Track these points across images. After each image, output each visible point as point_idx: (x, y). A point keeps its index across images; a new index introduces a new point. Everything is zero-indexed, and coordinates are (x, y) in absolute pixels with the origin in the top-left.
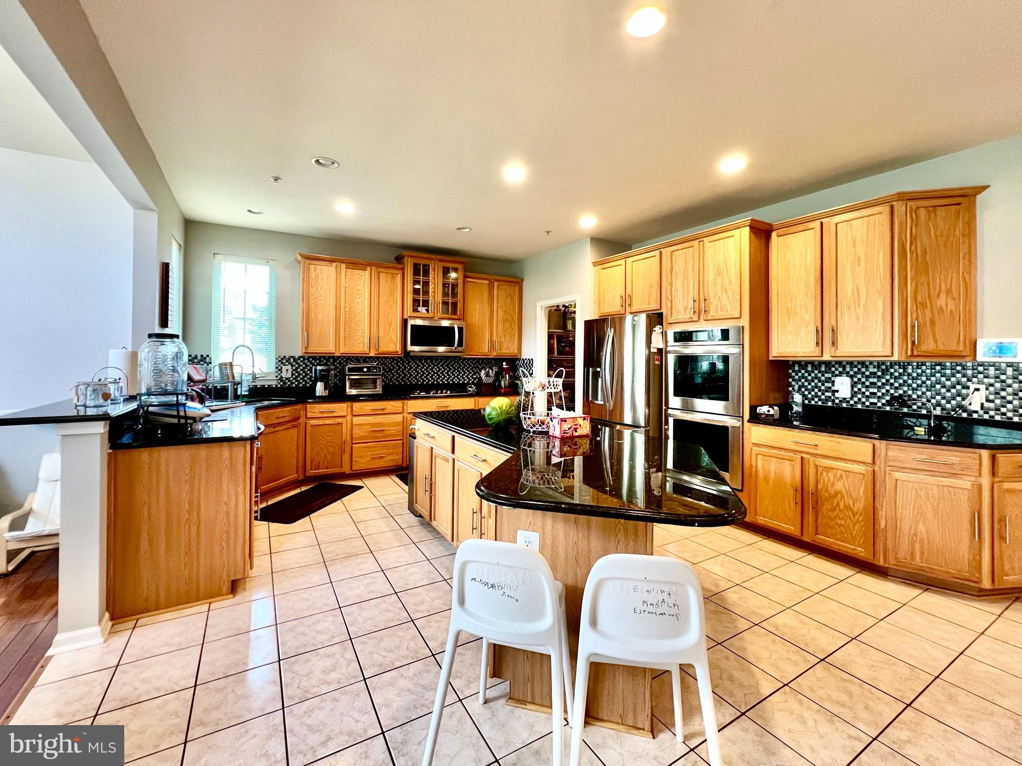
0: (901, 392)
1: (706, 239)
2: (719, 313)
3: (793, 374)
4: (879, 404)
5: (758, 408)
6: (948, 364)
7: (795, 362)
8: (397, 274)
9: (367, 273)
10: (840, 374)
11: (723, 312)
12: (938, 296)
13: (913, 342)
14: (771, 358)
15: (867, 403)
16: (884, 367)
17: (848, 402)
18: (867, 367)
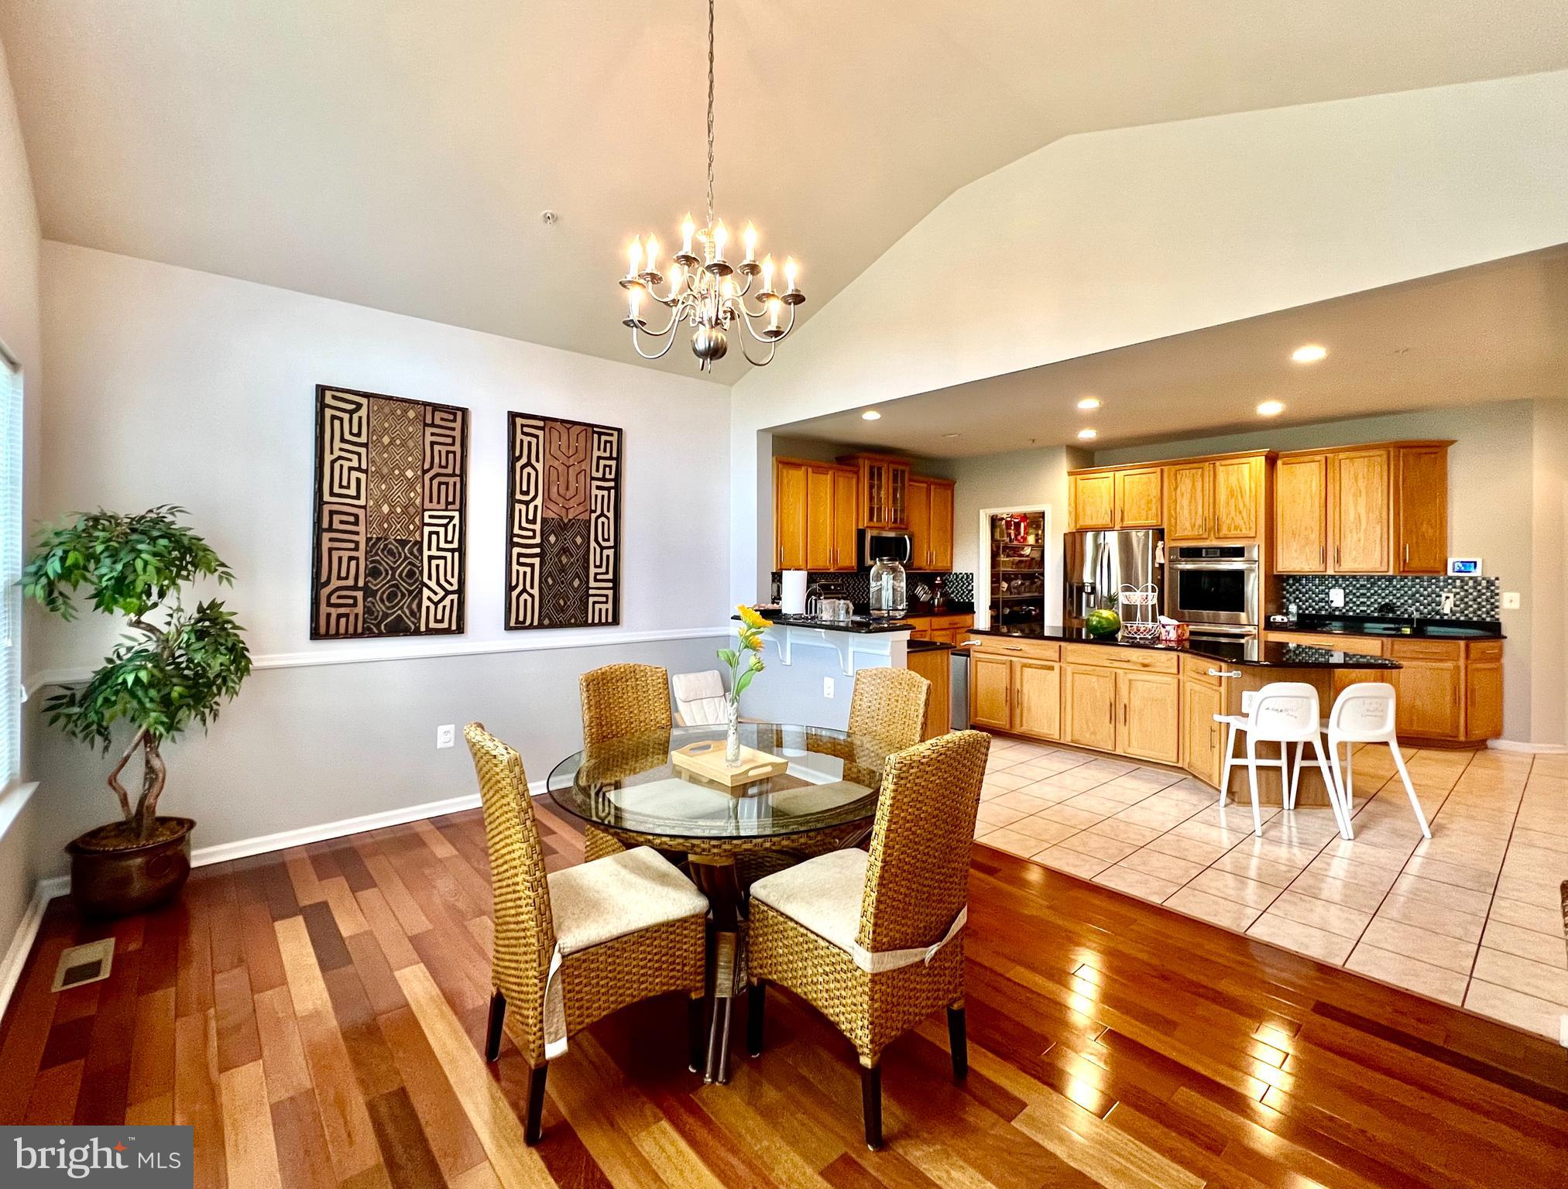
0: (1387, 600)
1: (1218, 463)
2: (1232, 532)
3: (1288, 587)
4: (1369, 611)
5: (1272, 618)
6: (1425, 578)
7: (1303, 576)
8: (852, 478)
9: (829, 477)
10: (1334, 586)
11: (1237, 531)
12: (1422, 524)
13: (1405, 561)
14: (1275, 573)
15: (1358, 611)
16: (1372, 579)
17: (1341, 611)
18: (1358, 581)
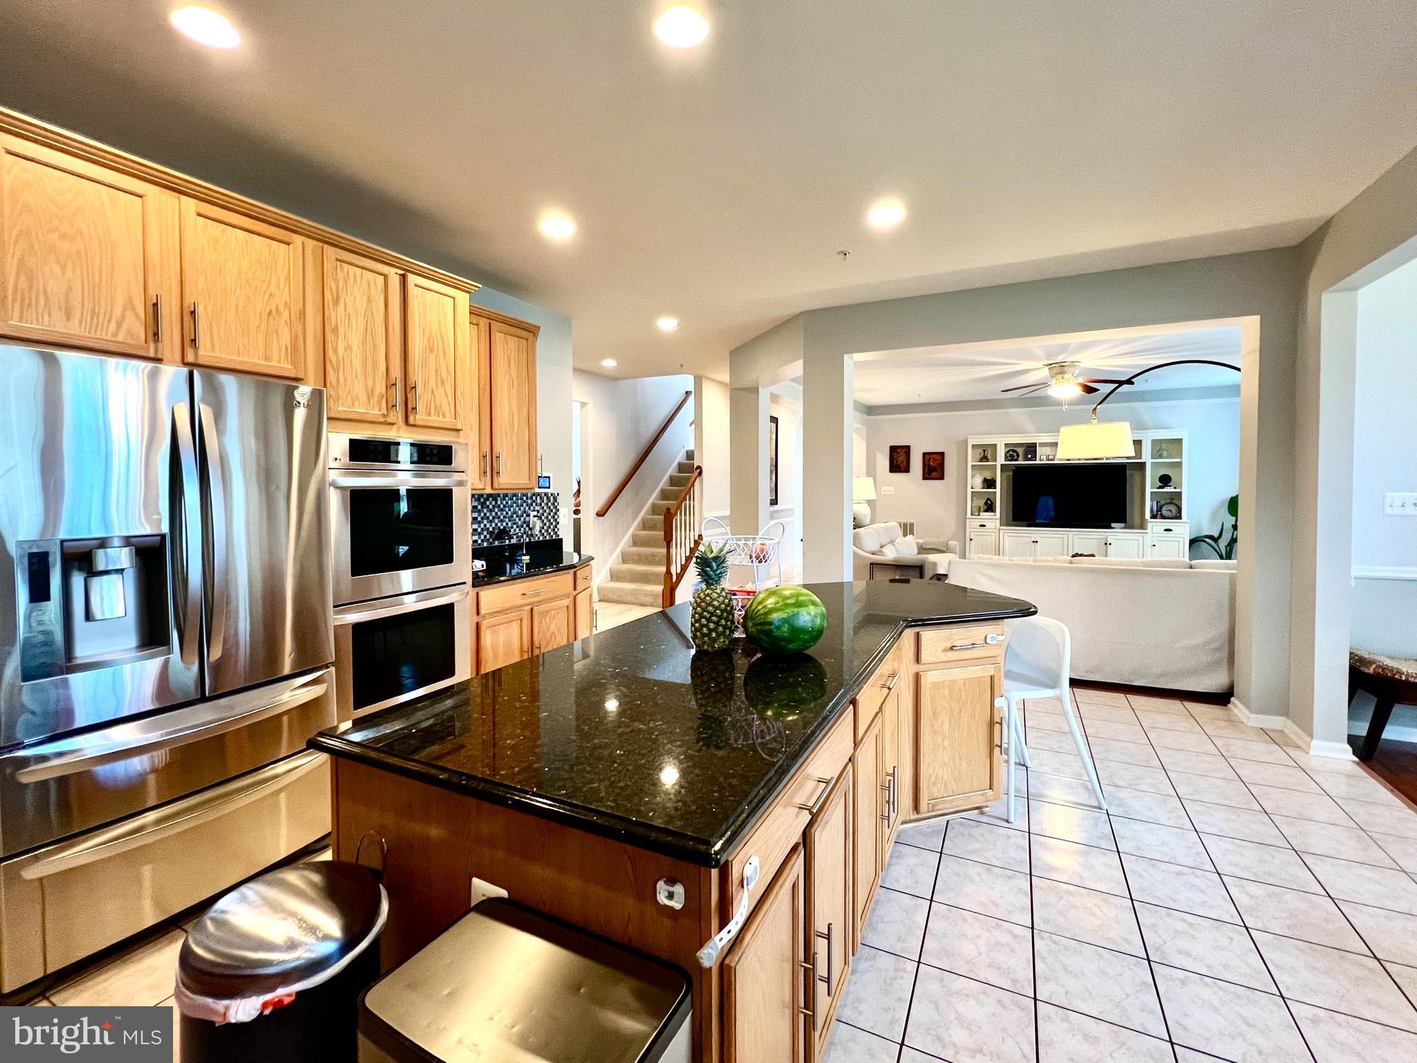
2: (433, 418)
11: (439, 416)
